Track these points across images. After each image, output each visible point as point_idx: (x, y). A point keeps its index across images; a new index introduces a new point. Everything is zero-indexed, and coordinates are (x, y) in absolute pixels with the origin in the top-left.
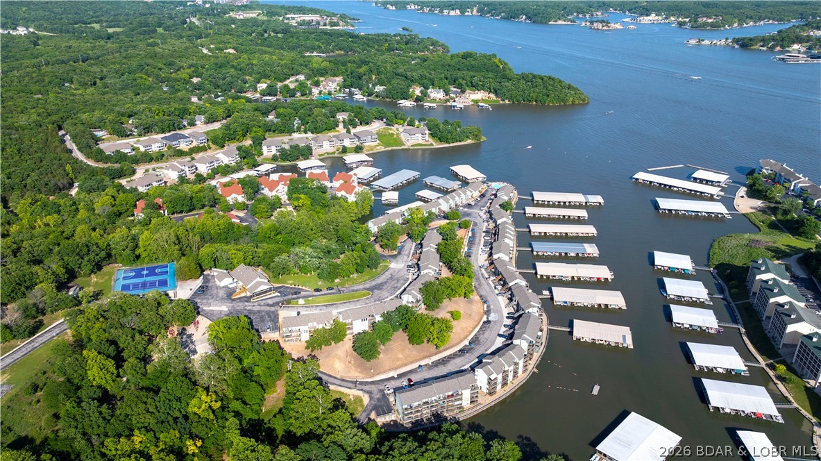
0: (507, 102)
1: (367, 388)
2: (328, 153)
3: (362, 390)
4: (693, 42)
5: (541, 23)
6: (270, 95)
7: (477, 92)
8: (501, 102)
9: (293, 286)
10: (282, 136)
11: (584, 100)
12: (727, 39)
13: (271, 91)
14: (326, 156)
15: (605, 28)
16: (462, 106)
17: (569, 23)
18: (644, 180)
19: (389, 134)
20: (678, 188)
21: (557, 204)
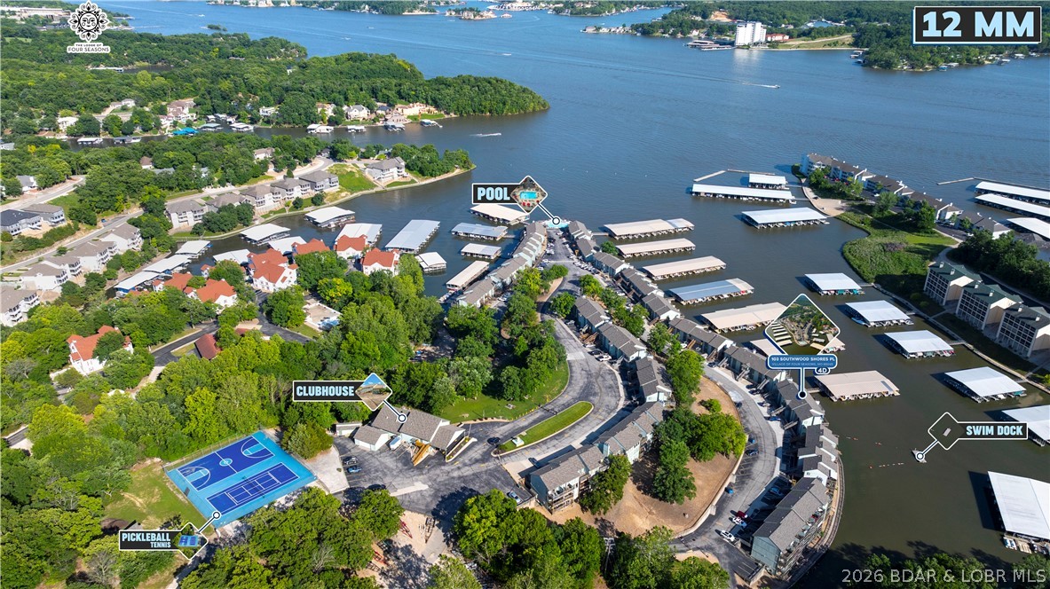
0: (453, 115)
1: (700, 542)
2: (275, 212)
3: (698, 548)
4: (590, 30)
5: (393, 14)
6: (87, 134)
7: (411, 105)
8: (446, 116)
9: (478, 421)
10: (189, 194)
11: (544, 105)
12: (624, 26)
13: (88, 128)
14: (273, 216)
15: (477, 18)
16: (402, 126)
17: (428, 13)
18: (706, 194)
19: (348, 173)
20: (748, 197)
21: (643, 236)
